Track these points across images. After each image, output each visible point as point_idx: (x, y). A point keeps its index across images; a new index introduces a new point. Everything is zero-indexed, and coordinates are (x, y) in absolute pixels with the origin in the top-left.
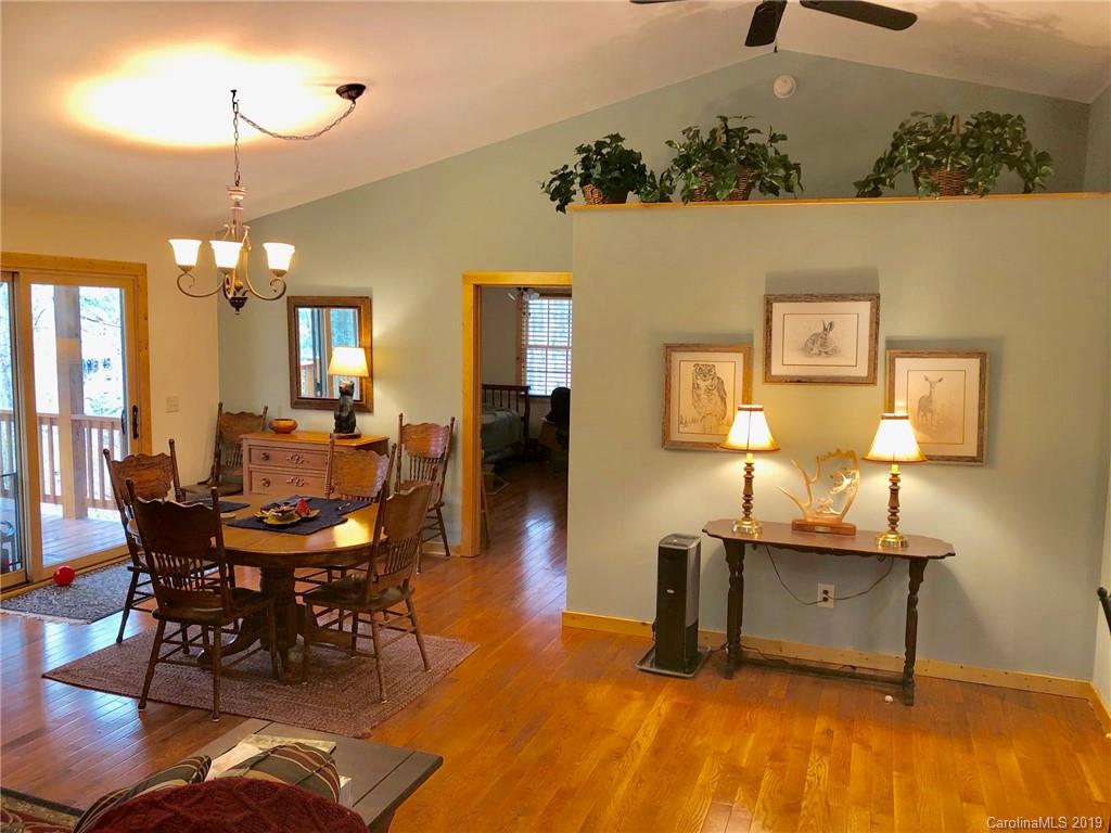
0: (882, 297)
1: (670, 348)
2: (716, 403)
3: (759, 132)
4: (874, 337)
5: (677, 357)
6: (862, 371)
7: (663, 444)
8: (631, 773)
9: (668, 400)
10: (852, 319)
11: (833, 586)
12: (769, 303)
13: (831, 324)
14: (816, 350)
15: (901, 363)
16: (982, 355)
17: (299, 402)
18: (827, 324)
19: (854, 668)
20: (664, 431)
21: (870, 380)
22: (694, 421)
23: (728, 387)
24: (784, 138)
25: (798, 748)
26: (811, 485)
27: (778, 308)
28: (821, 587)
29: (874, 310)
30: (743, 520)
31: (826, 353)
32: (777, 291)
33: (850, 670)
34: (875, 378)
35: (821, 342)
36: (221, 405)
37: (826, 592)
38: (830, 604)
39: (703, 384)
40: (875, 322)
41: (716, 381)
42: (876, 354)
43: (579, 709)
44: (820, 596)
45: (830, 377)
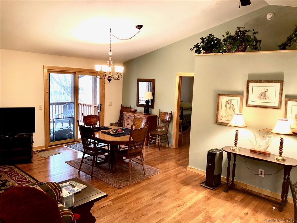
0: (284, 82)
1: (219, 95)
2: (232, 112)
3: (250, 31)
4: (281, 94)
5: (221, 98)
6: (277, 105)
7: (216, 123)
8: (179, 211)
9: (218, 110)
10: (274, 89)
11: (264, 170)
12: (248, 82)
13: (267, 90)
14: (262, 98)
15: (289, 103)
17: (138, 105)
18: (266, 90)
19: (269, 197)
20: (216, 119)
21: (278, 108)
22: (225, 117)
23: (235, 107)
24: (257, 33)
25: (233, 216)
26: (257, 139)
27: (251, 84)
28: (260, 170)
29: (281, 86)
30: (234, 147)
31: (265, 98)
32: (251, 79)
33: (267, 197)
34: (281, 107)
35: (264, 95)
36: (122, 104)
37: (261, 172)
38: (263, 176)
39: (228, 106)
40: (282, 90)
41: (232, 105)
42: (281, 99)
43: (177, 192)
44: (260, 173)
45: (266, 106)
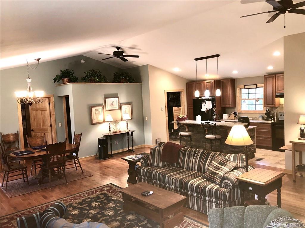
1: (92, 107)
4: (119, 103)
7: (92, 124)
9: (92, 116)
13: (113, 101)
15: (122, 106)
16: (131, 104)
20: (92, 121)
21: (119, 109)
22: (96, 119)
23: (100, 113)
26: (115, 126)
29: (118, 99)
30: (110, 132)
32: (106, 97)
37: (117, 142)
39: (97, 113)
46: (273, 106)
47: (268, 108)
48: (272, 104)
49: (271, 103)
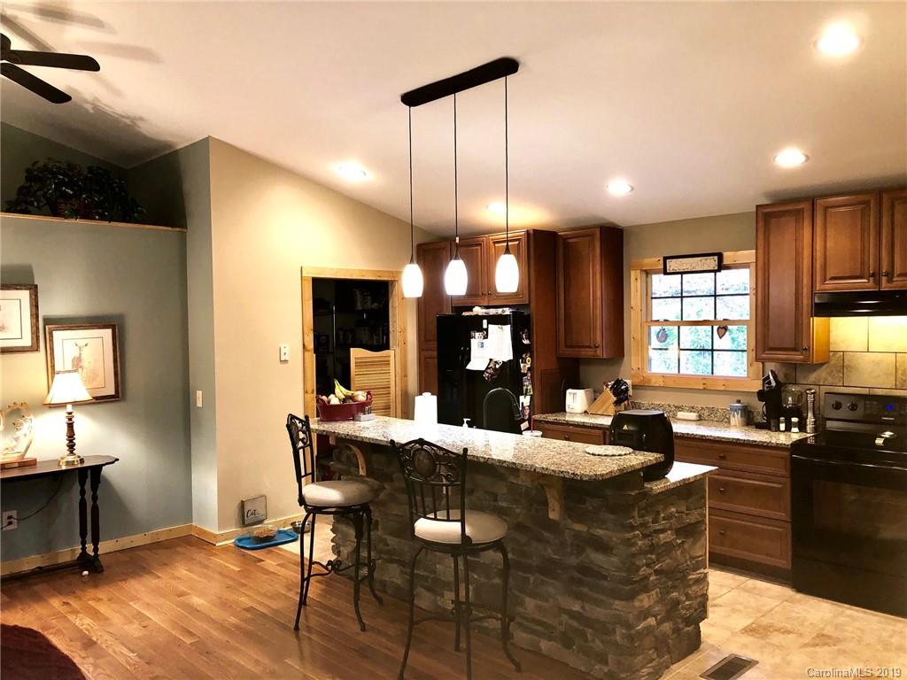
0: (38, 288)
4: (35, 316)
6: (27, 341)
10: (15, 304)
11: (15, 512)
15: (57, 335)
16: (113, 327)
19: (41, 568)
21: (34, 348)
29: (33, 296)
34: (38, 346)
37: (10, 517)
38: (14, 526)
40: (35, 305)
42: (38, 328)
46: (798, 357)
47: (770, 366)
48: (795, 349)
49: (789, 343)
